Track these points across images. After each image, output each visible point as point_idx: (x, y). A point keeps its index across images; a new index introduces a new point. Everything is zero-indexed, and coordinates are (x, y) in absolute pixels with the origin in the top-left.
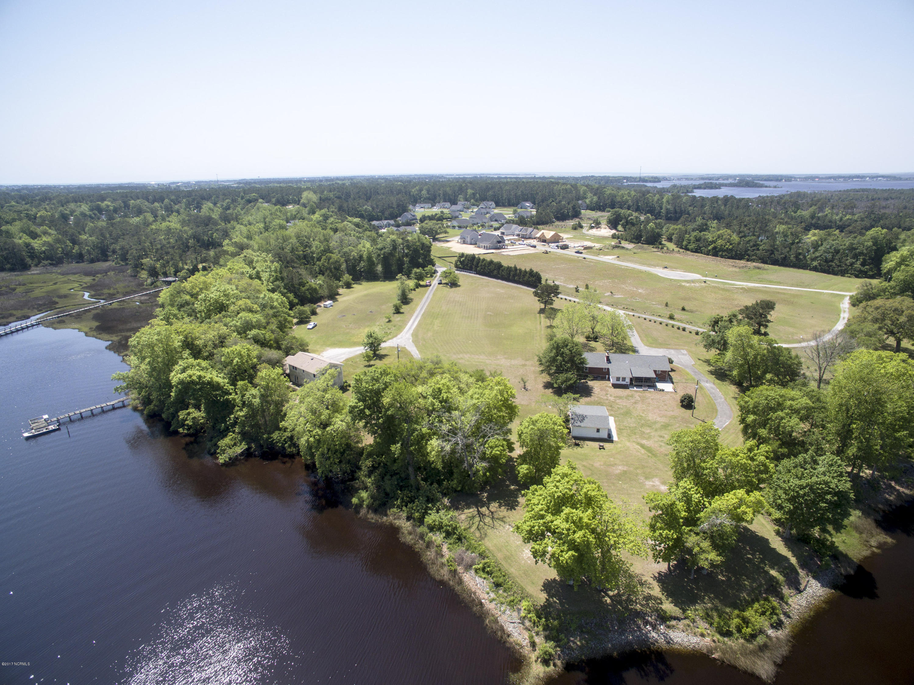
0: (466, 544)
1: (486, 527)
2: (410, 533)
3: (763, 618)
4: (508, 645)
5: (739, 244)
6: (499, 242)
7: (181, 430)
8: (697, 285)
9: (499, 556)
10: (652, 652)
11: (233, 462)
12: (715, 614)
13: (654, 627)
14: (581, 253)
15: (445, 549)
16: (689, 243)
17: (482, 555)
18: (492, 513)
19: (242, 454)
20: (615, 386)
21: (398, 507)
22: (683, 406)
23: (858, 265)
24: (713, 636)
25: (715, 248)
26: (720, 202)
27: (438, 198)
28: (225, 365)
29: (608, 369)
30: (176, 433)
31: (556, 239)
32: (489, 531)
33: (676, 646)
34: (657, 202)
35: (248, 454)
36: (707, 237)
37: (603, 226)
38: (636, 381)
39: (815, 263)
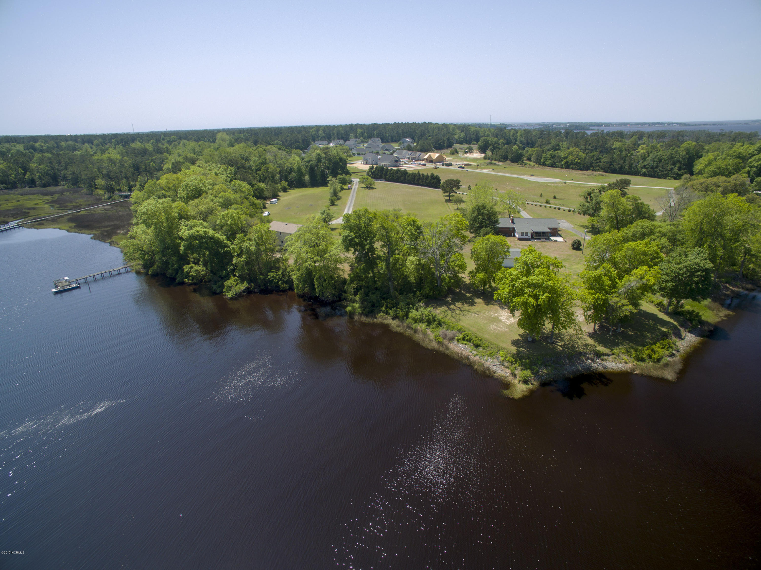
0: (445, 327)
1: (458, 316)
2: (399, 326)
3: (663, 350)
4: (495, 377)
5: (585, 158)
6: (397, 161)
7: (186, 280)
8: (560, 185)
9: (473, 329)
10: (596, 374)
11: (238, 296)
12: (632, 350)
13: (593, 360)
14: (463, 168)
15: (429, 331)
16: (546, 160)
17: (460, 331)
18: (459, 308)
19: (244, 291)
20: (520, 239)
21: (384, 312)
22: (574, 249)
23: (676, 170)
24: (633, 362)
25: (567, 162)
26: (562, 135)
27: (333, 137)
28: (222, 227)
29: (514, 228)
30: (183, 283)
31: (440, 160)
32: (461, 317)
33: (610, 370)
34: (512, 136)
35: (248, 291)
36: (560, 154)
37: (475, 151)
38: (536, 236)
39: (644, 170)
